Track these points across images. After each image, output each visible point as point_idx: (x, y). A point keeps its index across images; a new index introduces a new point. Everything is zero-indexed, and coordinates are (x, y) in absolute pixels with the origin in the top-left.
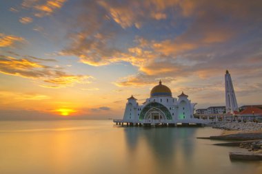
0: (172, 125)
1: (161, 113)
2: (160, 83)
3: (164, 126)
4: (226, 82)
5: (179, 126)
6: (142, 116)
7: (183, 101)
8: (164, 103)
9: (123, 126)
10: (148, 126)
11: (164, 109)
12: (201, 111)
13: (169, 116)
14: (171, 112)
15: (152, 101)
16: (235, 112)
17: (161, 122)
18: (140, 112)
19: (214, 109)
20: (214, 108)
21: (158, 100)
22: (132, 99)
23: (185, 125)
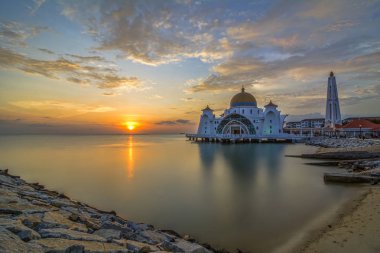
0: (255, 141)
1: (242, 126)
2: (243, 89)
3: (246, 141)
4: (330, 87)
5: (263, 142)
6: (219, 130)
7: (271, 112)
8: (247, 114)
9: (197, 141)
10: (226, 142)
11: (246, 122)
12: (293, 124)
13: (252, 131)
14: (255, 125)
15: (232, 112)
16: (337, 126)
17: (242, 137)
18: (217, 125)
19: (310, 122)
20: (310, 120)
21: (239, 110)
22: (208, 109)
23: (271, 141)
